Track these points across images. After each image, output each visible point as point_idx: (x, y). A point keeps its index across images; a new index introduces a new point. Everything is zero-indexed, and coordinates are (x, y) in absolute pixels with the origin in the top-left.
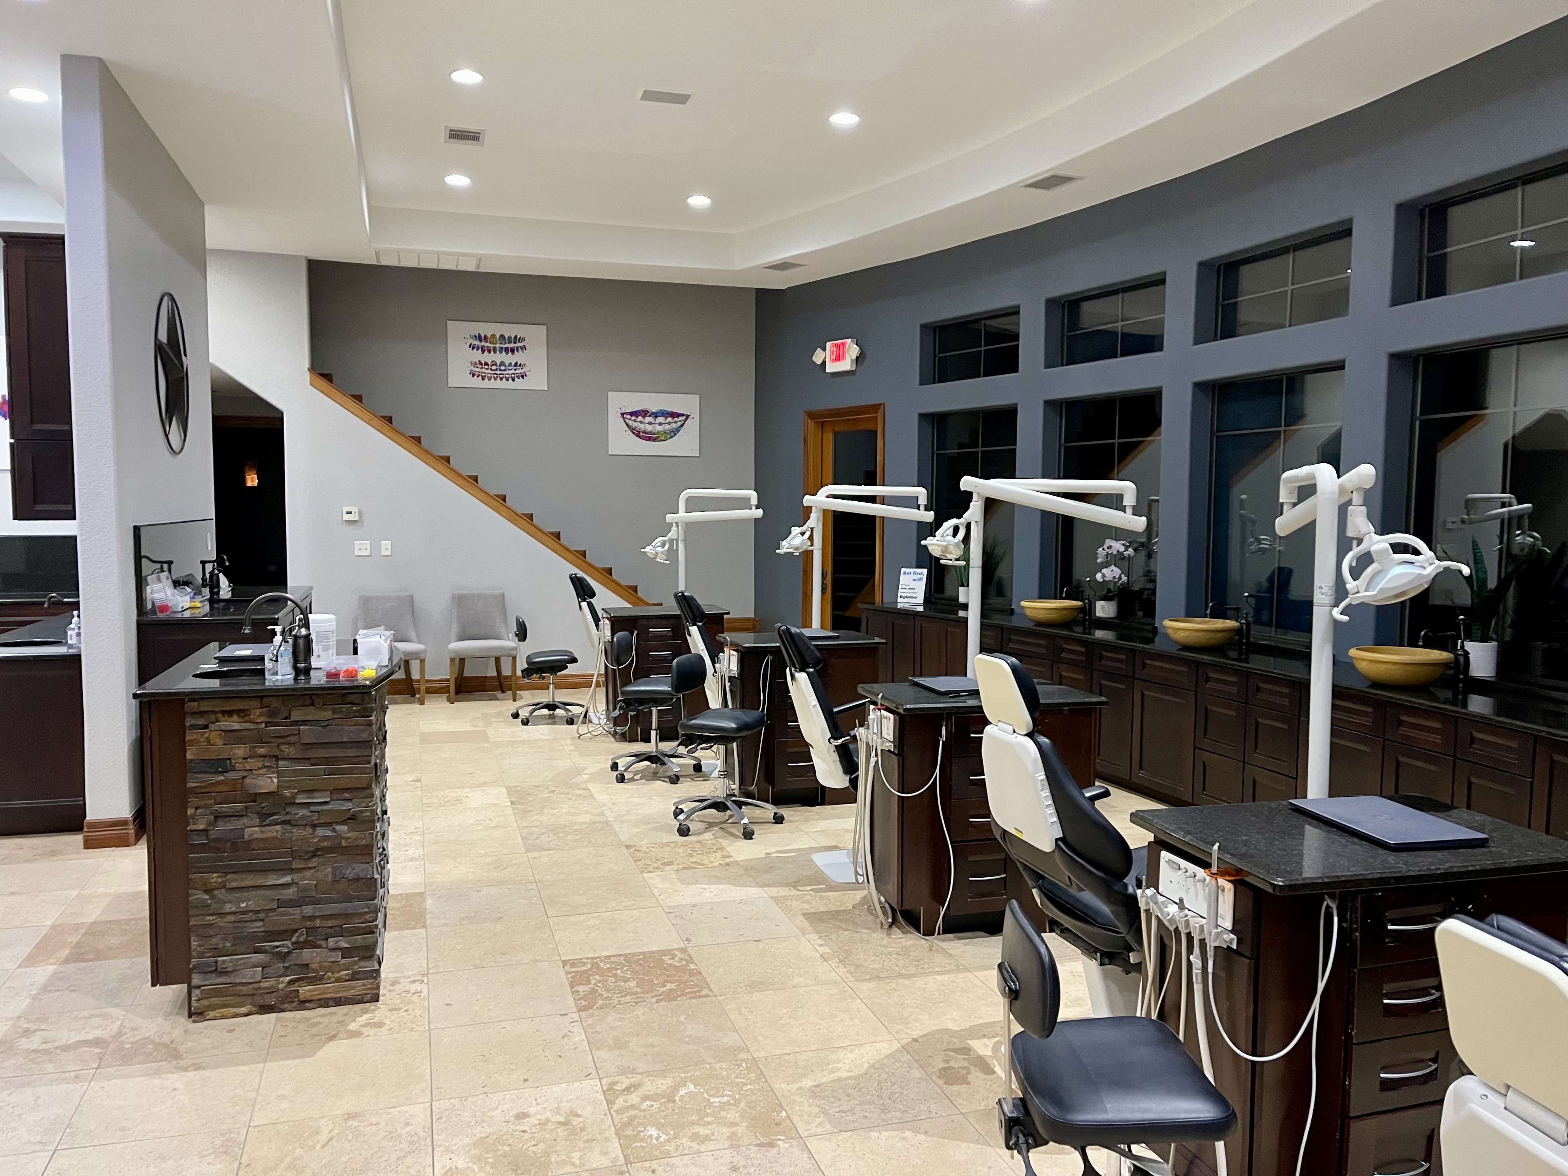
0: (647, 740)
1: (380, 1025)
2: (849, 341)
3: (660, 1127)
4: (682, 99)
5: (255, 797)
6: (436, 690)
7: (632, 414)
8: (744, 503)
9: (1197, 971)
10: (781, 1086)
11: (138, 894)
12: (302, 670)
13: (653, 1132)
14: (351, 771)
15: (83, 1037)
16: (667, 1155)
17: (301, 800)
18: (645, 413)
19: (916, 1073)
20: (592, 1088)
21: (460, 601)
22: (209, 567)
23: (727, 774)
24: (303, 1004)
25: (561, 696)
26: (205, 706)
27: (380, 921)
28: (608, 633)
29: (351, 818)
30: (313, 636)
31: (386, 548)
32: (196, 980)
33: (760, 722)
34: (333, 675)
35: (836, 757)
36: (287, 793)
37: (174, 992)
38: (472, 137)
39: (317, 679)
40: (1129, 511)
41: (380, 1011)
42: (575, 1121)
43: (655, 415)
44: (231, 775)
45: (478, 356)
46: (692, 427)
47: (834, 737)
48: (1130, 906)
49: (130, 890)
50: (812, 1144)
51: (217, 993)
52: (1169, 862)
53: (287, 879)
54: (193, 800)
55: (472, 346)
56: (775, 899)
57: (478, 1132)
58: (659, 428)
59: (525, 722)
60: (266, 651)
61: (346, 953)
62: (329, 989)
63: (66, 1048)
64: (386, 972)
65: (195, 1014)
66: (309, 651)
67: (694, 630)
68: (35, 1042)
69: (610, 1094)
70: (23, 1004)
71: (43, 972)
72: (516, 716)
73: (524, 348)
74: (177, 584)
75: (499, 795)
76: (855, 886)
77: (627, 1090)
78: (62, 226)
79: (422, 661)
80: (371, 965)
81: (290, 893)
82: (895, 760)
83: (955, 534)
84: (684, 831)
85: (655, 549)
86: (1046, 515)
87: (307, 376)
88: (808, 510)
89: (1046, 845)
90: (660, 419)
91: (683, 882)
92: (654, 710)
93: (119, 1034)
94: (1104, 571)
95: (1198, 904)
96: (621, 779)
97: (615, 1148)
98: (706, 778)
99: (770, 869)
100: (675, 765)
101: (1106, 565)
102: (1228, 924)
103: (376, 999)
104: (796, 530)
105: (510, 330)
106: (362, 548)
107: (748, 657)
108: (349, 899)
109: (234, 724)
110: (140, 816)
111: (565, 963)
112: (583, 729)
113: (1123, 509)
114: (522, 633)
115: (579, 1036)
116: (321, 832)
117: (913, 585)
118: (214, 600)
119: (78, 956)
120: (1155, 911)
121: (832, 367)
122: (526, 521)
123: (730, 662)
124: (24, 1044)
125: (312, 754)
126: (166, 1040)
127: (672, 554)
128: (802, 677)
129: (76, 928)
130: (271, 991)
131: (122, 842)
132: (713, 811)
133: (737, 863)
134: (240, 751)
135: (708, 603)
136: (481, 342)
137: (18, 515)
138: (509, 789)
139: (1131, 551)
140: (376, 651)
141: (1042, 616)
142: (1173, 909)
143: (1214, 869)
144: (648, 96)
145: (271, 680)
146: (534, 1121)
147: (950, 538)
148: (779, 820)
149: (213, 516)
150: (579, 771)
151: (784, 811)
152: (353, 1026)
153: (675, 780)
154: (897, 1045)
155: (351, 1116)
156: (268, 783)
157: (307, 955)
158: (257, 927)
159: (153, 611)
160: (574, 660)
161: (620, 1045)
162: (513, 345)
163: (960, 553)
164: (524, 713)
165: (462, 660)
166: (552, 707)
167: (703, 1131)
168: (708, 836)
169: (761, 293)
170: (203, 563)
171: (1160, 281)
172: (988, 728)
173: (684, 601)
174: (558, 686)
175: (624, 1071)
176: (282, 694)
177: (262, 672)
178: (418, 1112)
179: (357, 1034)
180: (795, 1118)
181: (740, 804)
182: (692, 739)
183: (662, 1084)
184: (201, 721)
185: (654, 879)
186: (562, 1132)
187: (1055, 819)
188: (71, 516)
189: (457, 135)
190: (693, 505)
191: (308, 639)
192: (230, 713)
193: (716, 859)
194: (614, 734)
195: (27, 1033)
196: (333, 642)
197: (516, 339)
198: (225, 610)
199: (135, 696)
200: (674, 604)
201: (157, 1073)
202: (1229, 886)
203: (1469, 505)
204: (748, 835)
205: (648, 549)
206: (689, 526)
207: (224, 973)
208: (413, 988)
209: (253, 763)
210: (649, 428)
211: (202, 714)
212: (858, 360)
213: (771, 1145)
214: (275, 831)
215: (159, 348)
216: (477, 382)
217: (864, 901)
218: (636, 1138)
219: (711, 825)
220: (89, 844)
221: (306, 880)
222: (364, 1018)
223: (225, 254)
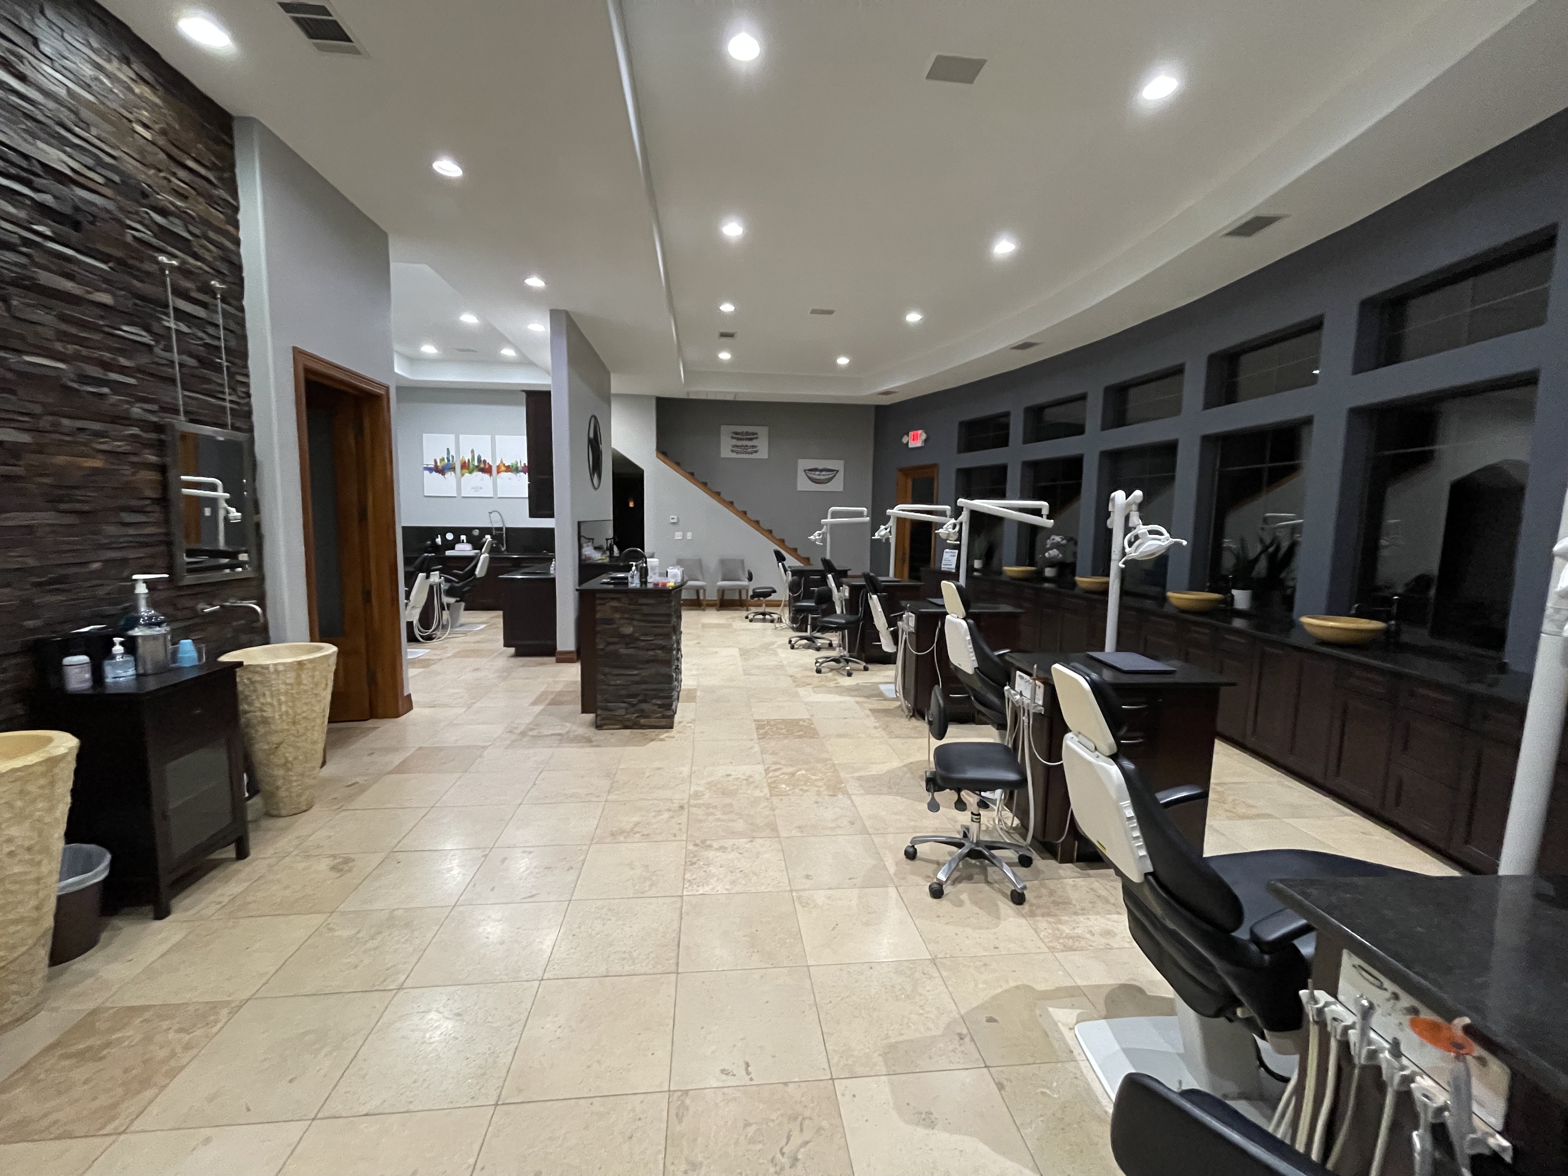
0: (806, 631)
1: (673, 737)
2: (920, 432)
3: (787, 785)
4: (830, 312)
5: (624, 636)
6: (711, 605)
7: (810, 470)
8: (860, 514)
9: (1026, 724)
10: (843, 775)
11: (575, 682)
12: (644, 582)
13: (784, 786)
14: (663, 627)
15: (554, 732)
16: (788, 795)
17: (642, 638)
18: (816, 470)
19: (909, 775)
20: (761, 768)
21: (723, 562)
22: (609, 541)
23: (842, 645)
24: (642, 727)
25: (768, 610)
26: (604, 595)
27: (675, 694)
28: (790, 578)
29: (663, 648)
30: (649, 568)
31: (689, 535)
32: (599, 712)
33: (858, 621)
34: (656, 585)
35: (890, 637)
36: (637, 635)
37: (590, 717)
38: (730, 335)
39: (650, 586)
40: (1045, 517)
41: (673, 732)
42: (751, 780)
43: (821, 471)
44: (614, 626)
45: (735, 442)
46: (840, 476)
47: (890, 627)
48: (1002, 696)
49: (573, 680)
50: (854, 797)
51: (608, 719)
52: (1020, 676)
53: (636, 672)
54: (599, 635)
55: (733, 438)
56: (858, 703)
57: (710, 779)
58: (823, 477)
59: (751, 621)
60: (629, 575)
61: (660, 706)
62: (652, 721)
63: (547, 736)
64: (677, 718)
65: (598, 726)
66: (646, 574)
67: (830, 576)
68: (534, 733)
69: (767, 771)
70: (531, 719)
71: (538, 708)
72: (747, 618)
73: (757, 438)
74: (596, 548)
75: (735, 652)
76: (897, 699)
77: (775, 770)
78: (549, 385)
79: (705, 591)
80: (670, 713)
81: (637, 678)
82: (914, 637)
83: (954, 528)
84: (819, 671)
85: (815, 536)
86: (1021, 524)
87: (655, 452)
88: (889, 517)
89: (970, 671)
90: (824, 473)
91: (815, 692)
92: (810, 616)
93: (568, 732)
94: (1050, 552)
95: (1027, 694)
96: (793, 647)
97: (766, 791)
98: (834, 649)
99: (857, 690)
100: (819, 643)
101: (1051, 549)
102: (1041, 703)
103: (671, 727)
104: (882, 527)
105: (751, 429)
106: (678, 536)
107: (854, 589)
108: (661, 683)
109: (615, 604)
110: (578, 651)
111: (755, 721)
112: (778, 625)
113: (1041, 516)
114: (750, 578)
115: (757, 749)
116: (651, 653)
117: (951, 558)
118: (611, 556)
119: (553, 703)
120: (1011, 699)
121: (912, 445)
122: (756, 524)
123: (846, 592)
124: (531, 733)
125: (648, 618)
126: (587, 735)
127: (824, 540)
128: (875, 597)
129: (552, 692)
130: (629, 720)
131: (571, 661)
132: (832, 663)
133: (841, 687)
134: (617, 616)
135: (838, 565)
136: (737, 436)
137: (533, 514)
138: (740, 649)
139: (1064, 542)
140: (675, 576)
141: (1013, 574)
142: (1018, 697)
143: (1034, 677)
144: (814, 312)
145: (631, 586)
146: (733, 777)
147: (951, 530)
148: (866, 669)
149: (611, 517)
150: (773, 643)
151: (870, 666)
152: (662, 737)
153: (818, 649)
154: (901, 764)
155: (658, 769)
156: (628, 630)
157: (644, 706)
158: (623, 692)
159: (585, 560)
160: (775, 592)
161: (774, 753)
162: (752, 436)
163: (956, 537)
164: (751, 617)
165: (723, 591)
166: (764, 614)
167: (805, 788)
168: (830, 674)
169: (878, 407)
170: (607, 539)
171: (1083, 397)
172: (947, 617)
173: (826, 562)
174: (767, 606)
175: (775, 763)
176: (634, 591)
177: (627, 584)
178: (686, 770)
179: (663, 740)
180: (848, 788)
181: (847, 661)
182: (825, 629)
183: (791, 770)
184: (602, 602)
185: (802, 691)
186: (745, 782)
187: (974, 658)
188: (552, 516)
189: (723, 335)
190: (835, 515)
191: (646, 568)
192: (613, 599)
193: (832, 684)
194: (793, 629)
195: (531, 730)
196: (657, 571)
197: (754, 434)
198: (616, 561)
199: (577, 590)
200: (820, 563)
201: (583, 747)
202: (1042, 685)
203: (1266, 520)
204: (849, 675)
205: (812, 537)
206: (833, 526)
207: (610, 710)
208: (688, 725)
209: (622, 621)
210: (818, 477)
211: (602, 599)
212: (926, 441)
213: (835, 796)
214: (631, 651)
215: (590, 441)
216: (734, 455)
217: (900, 706)
218: (775, 788)
219: (832, 670)
220: (559, 661)
221: (644, 673)
222: (666, 735)
223: (618, 396)
